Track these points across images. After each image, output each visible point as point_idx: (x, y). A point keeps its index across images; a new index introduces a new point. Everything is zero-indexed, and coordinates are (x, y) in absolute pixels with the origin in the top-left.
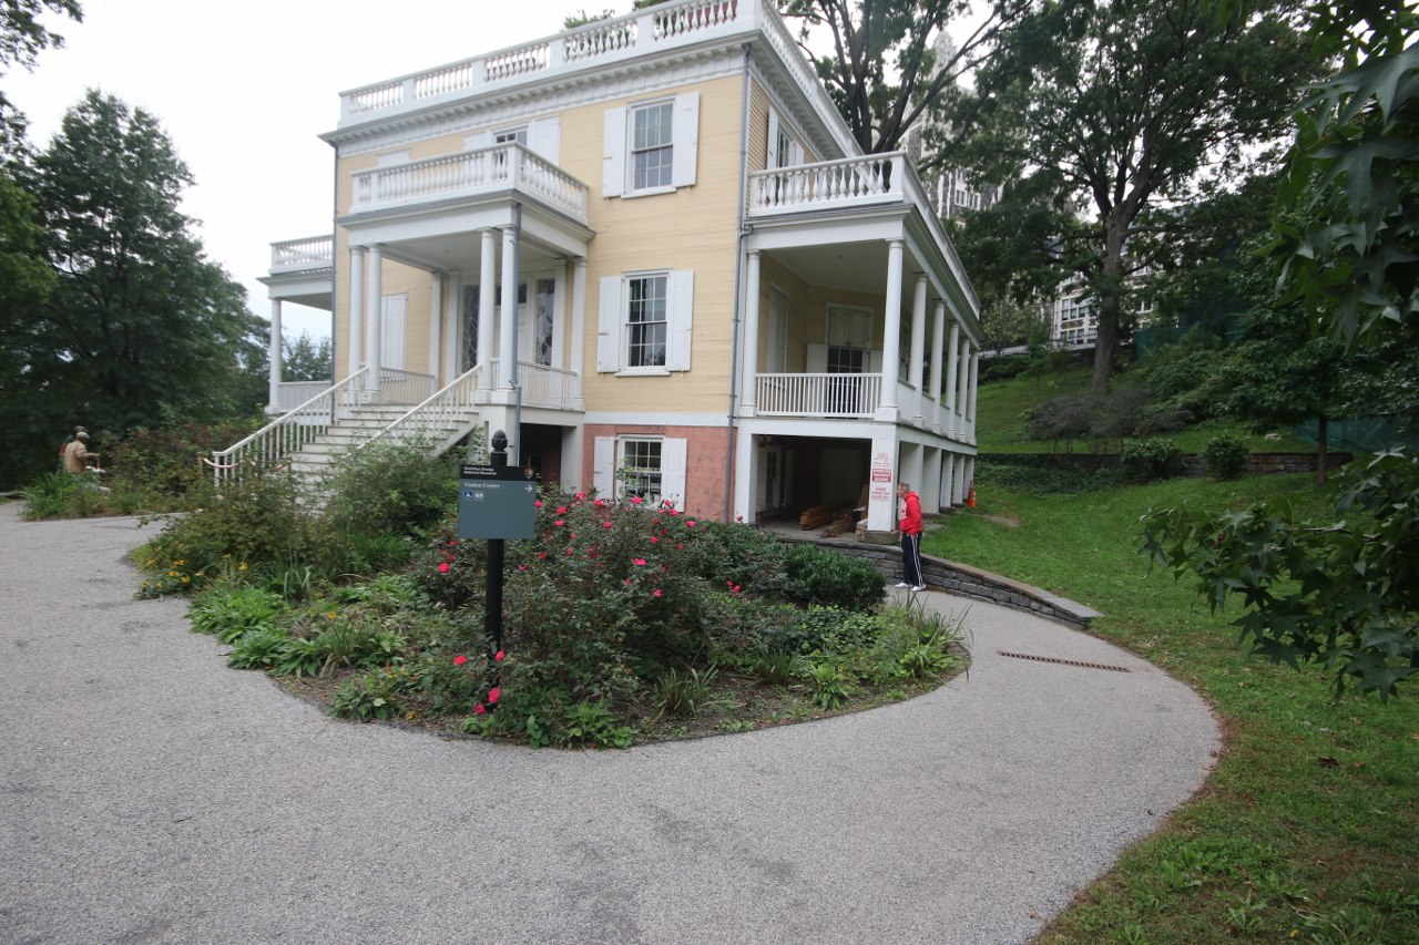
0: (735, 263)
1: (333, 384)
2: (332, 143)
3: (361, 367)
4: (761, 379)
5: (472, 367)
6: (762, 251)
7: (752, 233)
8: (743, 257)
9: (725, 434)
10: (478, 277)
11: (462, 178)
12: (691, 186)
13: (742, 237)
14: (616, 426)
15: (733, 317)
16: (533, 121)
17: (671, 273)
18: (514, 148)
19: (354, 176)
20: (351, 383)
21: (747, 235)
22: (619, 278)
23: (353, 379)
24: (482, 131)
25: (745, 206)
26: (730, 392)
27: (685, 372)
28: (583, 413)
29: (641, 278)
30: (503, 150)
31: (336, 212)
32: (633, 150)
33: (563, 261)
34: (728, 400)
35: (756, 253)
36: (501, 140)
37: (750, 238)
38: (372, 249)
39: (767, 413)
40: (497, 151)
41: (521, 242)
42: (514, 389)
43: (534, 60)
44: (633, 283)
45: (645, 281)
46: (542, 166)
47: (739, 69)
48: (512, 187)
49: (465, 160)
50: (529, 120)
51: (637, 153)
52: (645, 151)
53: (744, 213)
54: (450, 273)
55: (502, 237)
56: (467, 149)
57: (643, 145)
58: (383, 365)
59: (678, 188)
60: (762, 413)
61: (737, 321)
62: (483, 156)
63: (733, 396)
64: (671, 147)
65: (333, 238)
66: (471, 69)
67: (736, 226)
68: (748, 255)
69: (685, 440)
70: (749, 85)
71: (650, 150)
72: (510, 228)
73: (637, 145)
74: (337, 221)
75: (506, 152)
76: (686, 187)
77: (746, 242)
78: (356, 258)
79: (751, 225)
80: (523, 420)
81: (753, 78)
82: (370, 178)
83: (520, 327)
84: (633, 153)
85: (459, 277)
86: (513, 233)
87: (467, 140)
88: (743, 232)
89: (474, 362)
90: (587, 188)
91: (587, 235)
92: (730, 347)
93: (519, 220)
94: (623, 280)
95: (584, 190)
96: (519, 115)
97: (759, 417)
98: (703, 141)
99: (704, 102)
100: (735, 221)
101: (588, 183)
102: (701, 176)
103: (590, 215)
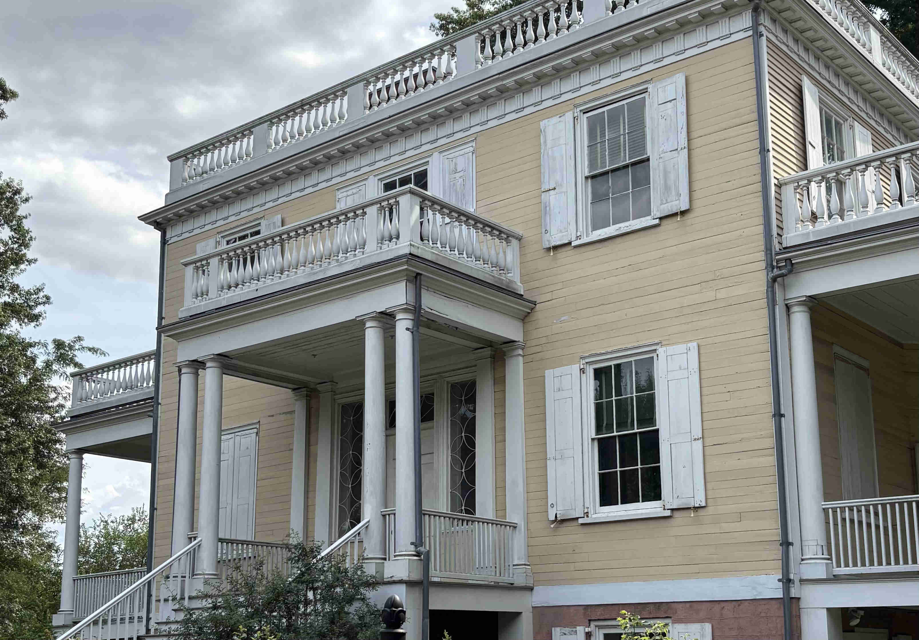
0: (766, 322)
1: (149, 570)
2: (158, 225)
3: (190, 539)
4: (834, 511)
5: (353, 525)
6: (811, 298)
7: (790, 272)
8: (780, 310)
9: (777, 612)
10: (362, 388)
11: (335, 248)
12: (683, 213)
13: (774, 280)
14: (587, 607)
15: (771, 409)
16: (436, 154)
17: (661, 351)
18: (409, 195)
19: (186, 265)
20: (176, 564)
21: (782, 276)
22: (575, 368)
23: (179, 558)
24: (363, 178)
25: (775, 231)
26: (778, 536)
27: (695, 508)
28: (531, 589)
29: (612, 363)
30: (392, 201)
31: (161, 318)
32: (587, 174)
33: (488, 352)
34: (777, 552)
35: (801, 303)
36: (389, 186)
37: (787, 280)
38: (208, 364)
39: (851, 570)
40: (384, 204)
41: (423, 330)
42: (418, 554)
43: (434, 70)
44: (599, 373)
45: (618, 367)
46: (449, 215)
47: (745, 30)
48: (407, 251)
49: (339, 222)
50: (429, 154)
51: (593, 177)
52: (606, 173)
53: (775, 241)
54: (320, 387)
55: (394, 327)
56: (341, 206)
57: (604, 164)
58: (221, 536)
59: (661, 219)
60: (843, 570)
61: (778, 415)
62: (365, 213)
63: (786, 544)
64: (648, 159)
65: (156, 355)
66: (346, 98)
67: (763, 265)
68: (788, 308)
69: (708, 627)
70: (764, 50)
71: (613, 171)
72: (405, 310)
73: (592, 164)
74: (161, 329)
75: (397, 203)
76: (675, 215)
77: (784, 287)
78: (187, 379)
79: (789, 259)
80: (432, 606)
81: (768, 40)
82: (208, 264)
83: (424, 460)
84: (587, 178)
85: (334, 392)
86: (410, 316)
87: (340, 195)
88: (776, 272)
89: (356, 518)
90: (519, 239)
91: (523, 308)
92: (773, 460)
93: (418, 297)
94: (582, 371)
95: (514, 242)
96: (415, 148)
97: (836, 579)
98: (696, 143)
99: (694, 87)
100: (761, 256)
101: (518, 230)
102: (696, 195)
103: (524, 277)
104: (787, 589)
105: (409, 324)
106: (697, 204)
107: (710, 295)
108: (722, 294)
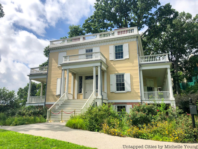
4: (145, 93)
12: (128, 59)
13: (140, 67)
17: (125, 74)
18: (100, 52)
19: (63, 57)
22: (114, 75)
24: (83, 49)
27: (130, 92)
29: (119, 74)
30: (97, 53)
32: (115, 53)
35: (142, 70)
44: (117, 76)
46: (102, 55)
47: (136, 40)
48: (100, 59)
50: (93, 47)
55: (98, 68)
59: (125, 59)
64: (123, 52)
67: (138, 65)
80: (103, 102)
82: (67, 57)
87: (79, 50)
93: (101, 65)
97: (146, 100)
98: (130, 51)
104: (141, 101)
105: (100, 68)
106: (131, 58)
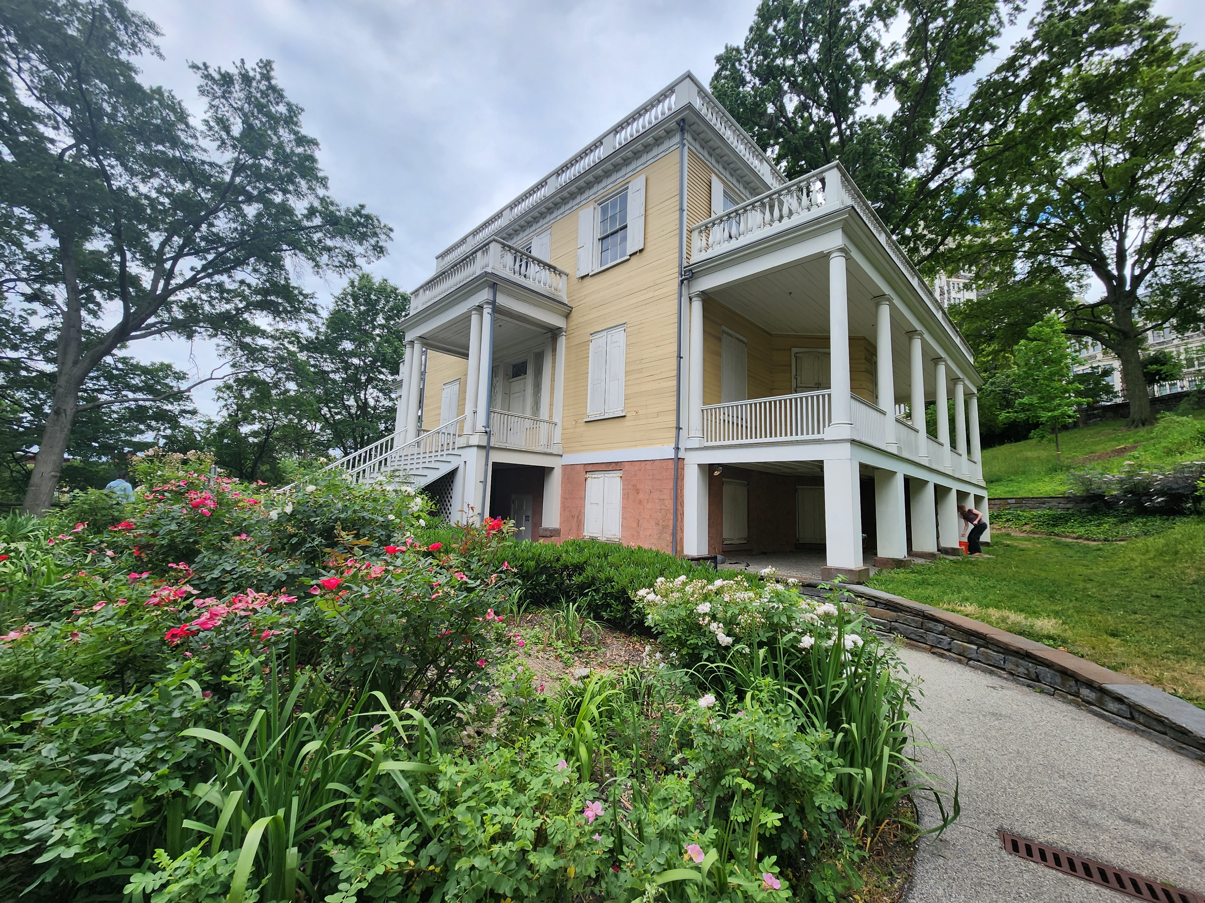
0: (677, 306)
4: (707, 410)
6: (703, 292)
8: (685, 300)
9: (671, 465)
11: (464, 276)
14: (585, 465)
15: (676, 354)
16: (535, 238)
18: (494, 243)
21: (687, 280)
25: (685, 255)
26: (675, 425)
28: (561, 456)
33: (549, 334)
34: (674, 432)
37: (690, 282)
38: (415, 342)
39: (714, 443)
40: (484, 249)
41: (500, 316)
42: (486, 433)
49: (467, 262)
50: (532, 238)
51: (602, 239)
52: (608, 236)
53: (685, 261)
57: (607, 231)
60: (709, 444)
61: (680, 358)
62: (476, 256)
63: (679, 428)
67: (677, 274)
68: (690, 299)
70: (686, 153)
71: (611, 234)
72: (487, 303)
73: (601, 233)
76: (636, 253)
77: (688, 286)
79: (691, 271)
80: (497, 459)
81: (688, 148)
84: (599, 240)
86: (490, 306)
88: (684, 278)
90: (567, 274)
91: (565, 310)
92: (675, 383)
93: (496, 297)
95: (564, 275)
96: (526, 235)
97: (705, 447)
98: (649, 212)
99: (650, 181)
100: (677, 270)
101: (567, 271)
102: (648, 240)
103: (569, 295)
104: (677, 453)
105: (489, 311)
106: (648, 245)
107: (651, 295)
108: (657, 293)
